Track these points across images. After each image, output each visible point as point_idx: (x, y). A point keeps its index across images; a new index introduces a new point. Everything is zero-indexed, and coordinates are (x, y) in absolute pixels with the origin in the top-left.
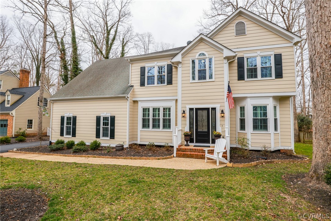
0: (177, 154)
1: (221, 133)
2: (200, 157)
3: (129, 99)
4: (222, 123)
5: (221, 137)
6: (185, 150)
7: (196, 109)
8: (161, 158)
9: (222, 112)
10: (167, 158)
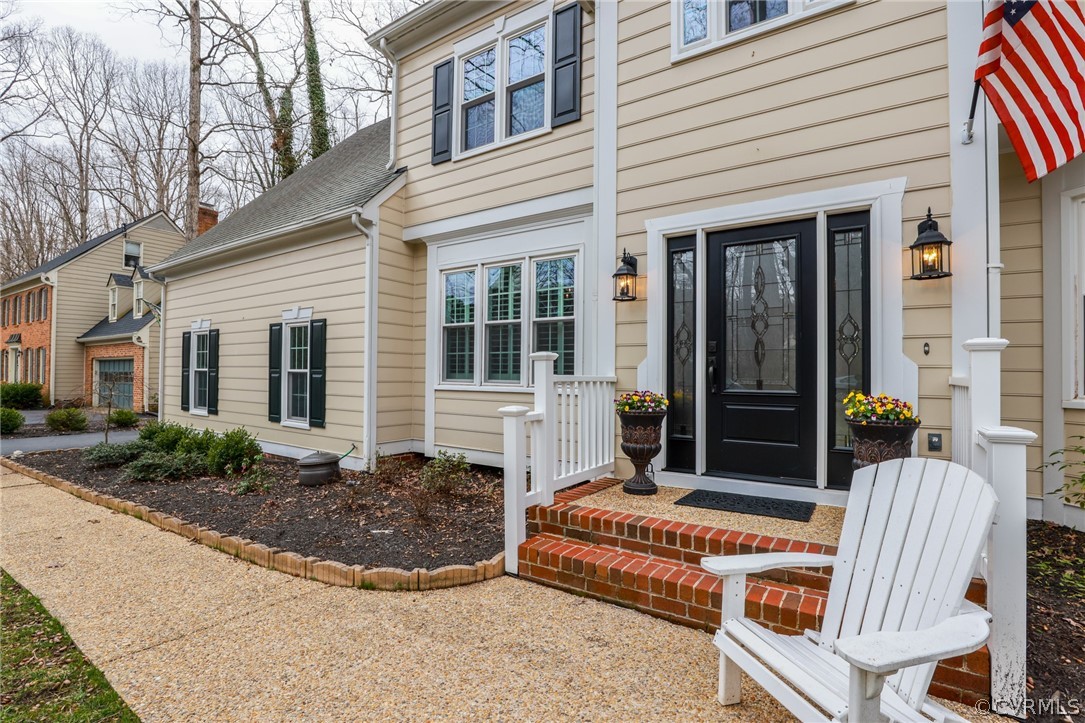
0: (522, 552)
1: (913, 403)
2: (694, 612)
3: (374, 232)
4: (927, 323)
5: (918, 438)
6: (591, 530)
7: (709, 235)
8: (384, 578)
9: (930, 233)
10: (432, 579)
